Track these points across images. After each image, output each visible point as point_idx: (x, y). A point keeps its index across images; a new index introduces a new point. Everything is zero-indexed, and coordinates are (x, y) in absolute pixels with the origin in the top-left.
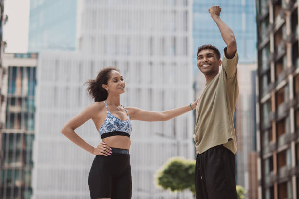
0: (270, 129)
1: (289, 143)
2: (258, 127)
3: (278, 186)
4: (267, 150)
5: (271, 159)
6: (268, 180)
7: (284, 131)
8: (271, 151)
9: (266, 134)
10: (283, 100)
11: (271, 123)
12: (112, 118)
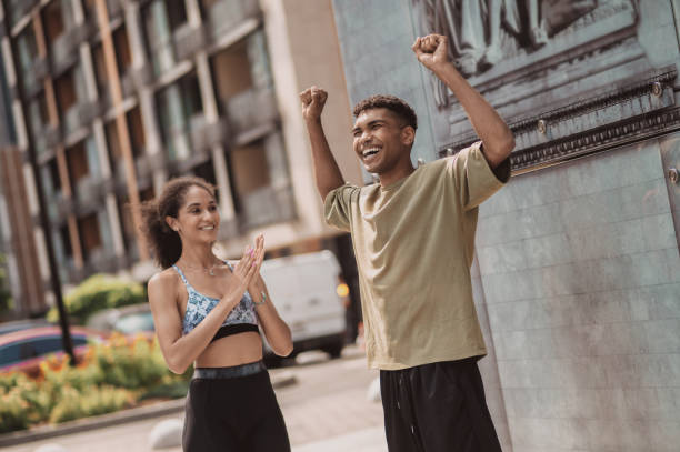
0: (41, 95)
1: (88, 124)
2: (13, 93)
3: (80, 223)
4: (41, 144)
5: (53, 164)
6: (54, 213)
7: (72, 99)
8: (51, 146)
9: (34, 108)
10: (60, 27)
11: (41, 81)
12: (201, 303)
